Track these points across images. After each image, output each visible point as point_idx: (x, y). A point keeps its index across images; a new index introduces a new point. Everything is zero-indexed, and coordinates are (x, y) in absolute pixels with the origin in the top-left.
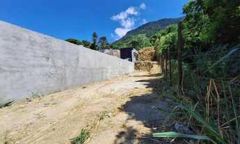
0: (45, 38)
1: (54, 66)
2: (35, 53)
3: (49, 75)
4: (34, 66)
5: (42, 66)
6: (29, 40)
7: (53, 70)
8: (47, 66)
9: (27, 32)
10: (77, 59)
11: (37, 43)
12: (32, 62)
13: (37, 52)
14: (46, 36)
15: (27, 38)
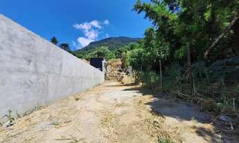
0: (29, 34)
1: (36, 72)
2: (13, 51)
3: (29, 85)
4: (9, 71)
5: (20, 71)
6: (8, 33)
7: (33, 78)
8: (28, 72)
9: (6, 21)
10: (61, 65)
11: (18, 38)
12: (8, 65)
13: (17, 50)
14: (30, 32)
15: (5, 30)
